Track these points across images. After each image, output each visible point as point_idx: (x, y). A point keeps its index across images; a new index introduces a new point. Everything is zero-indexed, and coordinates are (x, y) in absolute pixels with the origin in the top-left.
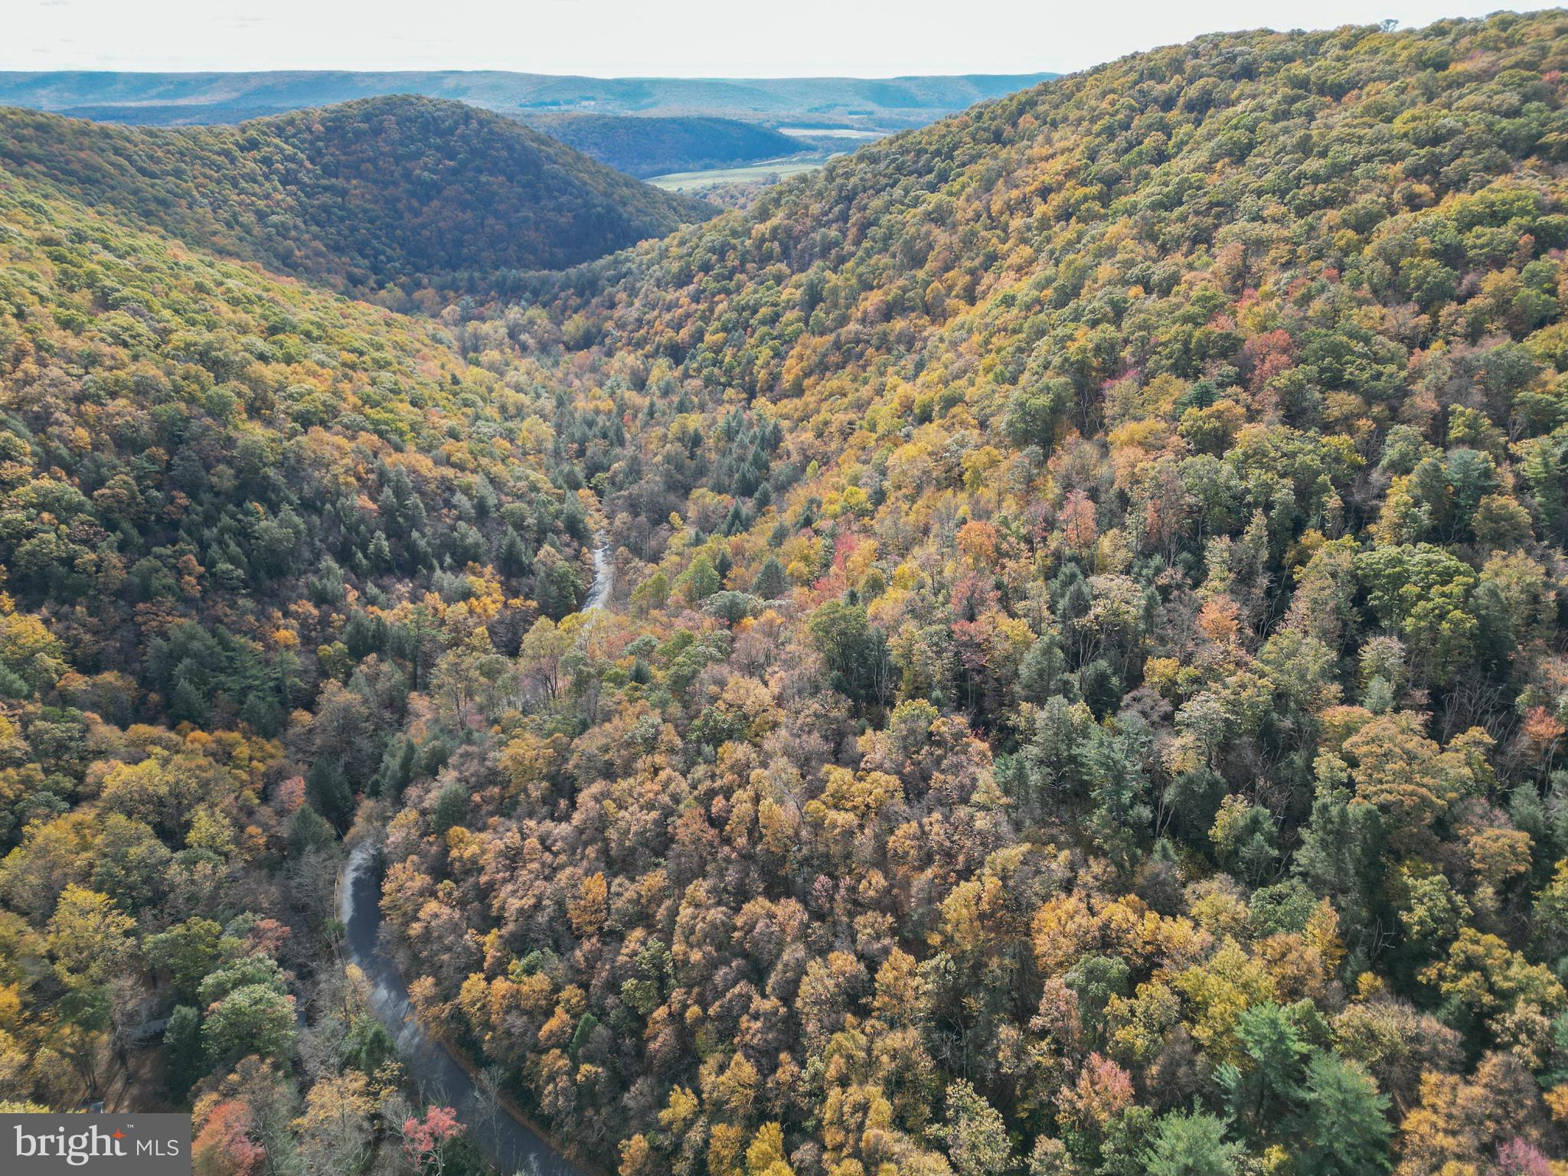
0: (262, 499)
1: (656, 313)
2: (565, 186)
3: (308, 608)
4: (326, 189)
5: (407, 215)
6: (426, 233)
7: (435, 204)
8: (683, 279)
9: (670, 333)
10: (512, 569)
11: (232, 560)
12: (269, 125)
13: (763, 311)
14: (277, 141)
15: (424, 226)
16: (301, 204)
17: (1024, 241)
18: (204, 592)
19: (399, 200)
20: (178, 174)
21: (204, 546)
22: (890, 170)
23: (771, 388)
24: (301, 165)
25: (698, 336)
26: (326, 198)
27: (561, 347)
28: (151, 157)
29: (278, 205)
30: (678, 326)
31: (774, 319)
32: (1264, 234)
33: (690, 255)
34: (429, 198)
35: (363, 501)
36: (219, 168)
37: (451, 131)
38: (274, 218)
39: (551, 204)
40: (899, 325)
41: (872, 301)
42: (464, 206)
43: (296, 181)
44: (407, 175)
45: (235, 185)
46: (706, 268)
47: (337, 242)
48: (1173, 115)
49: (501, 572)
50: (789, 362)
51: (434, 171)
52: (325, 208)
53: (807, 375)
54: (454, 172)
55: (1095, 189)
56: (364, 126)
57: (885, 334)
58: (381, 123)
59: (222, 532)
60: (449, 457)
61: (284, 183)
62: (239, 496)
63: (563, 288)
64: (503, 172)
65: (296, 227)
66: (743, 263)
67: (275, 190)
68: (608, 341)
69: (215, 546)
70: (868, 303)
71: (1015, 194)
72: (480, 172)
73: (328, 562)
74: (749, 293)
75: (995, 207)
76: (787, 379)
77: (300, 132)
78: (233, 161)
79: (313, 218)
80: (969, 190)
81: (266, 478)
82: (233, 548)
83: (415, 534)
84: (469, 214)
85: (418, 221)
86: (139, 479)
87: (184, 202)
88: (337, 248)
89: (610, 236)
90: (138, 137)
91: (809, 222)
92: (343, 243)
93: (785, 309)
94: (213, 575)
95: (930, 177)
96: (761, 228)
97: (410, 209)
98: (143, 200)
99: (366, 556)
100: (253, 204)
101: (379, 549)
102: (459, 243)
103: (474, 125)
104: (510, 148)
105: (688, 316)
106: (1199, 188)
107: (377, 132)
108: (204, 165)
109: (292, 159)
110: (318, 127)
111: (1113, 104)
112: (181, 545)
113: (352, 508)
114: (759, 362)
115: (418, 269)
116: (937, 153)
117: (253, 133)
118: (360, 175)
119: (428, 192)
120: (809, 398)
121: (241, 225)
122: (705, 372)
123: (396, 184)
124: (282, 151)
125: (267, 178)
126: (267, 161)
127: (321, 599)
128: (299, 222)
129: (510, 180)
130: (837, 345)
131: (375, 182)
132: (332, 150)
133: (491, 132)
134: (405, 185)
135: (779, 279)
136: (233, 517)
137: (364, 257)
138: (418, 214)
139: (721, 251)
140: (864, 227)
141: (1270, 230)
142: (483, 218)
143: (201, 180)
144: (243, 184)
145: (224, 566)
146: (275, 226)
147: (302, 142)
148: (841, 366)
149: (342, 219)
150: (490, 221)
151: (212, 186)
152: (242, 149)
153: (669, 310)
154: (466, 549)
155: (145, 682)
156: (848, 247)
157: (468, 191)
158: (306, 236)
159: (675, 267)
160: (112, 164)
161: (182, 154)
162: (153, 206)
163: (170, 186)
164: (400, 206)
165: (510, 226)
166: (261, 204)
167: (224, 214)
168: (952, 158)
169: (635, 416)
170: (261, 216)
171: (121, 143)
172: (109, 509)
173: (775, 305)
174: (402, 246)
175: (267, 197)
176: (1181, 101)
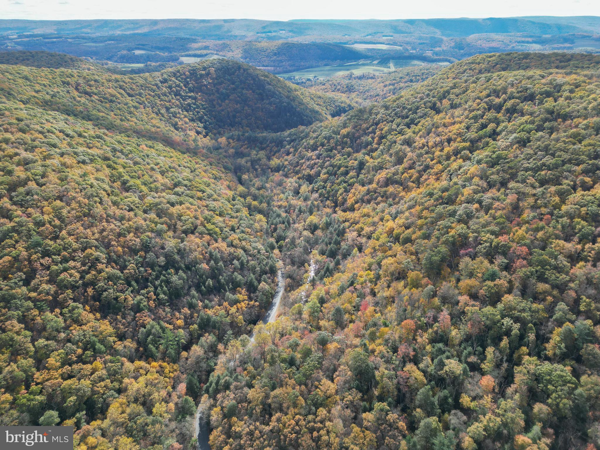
0: (173, 267)
1: (303, 161)
2: (273, 95)
3: (186, 311)
4: (190, 97)
5: (217, 106)
6: (223, 113)
7: (227, 101)
8: (314, 148)
9: (308, 171)
10: (251, 288)
11: (165, 293)
12: (171, 72)
13: (342, 169)
14: (173, 79)
15: (223, 110)
16: (181, 103)
17: (439, 162)
18: (156, 306)
19: (214, 100)
20: (140, 94)
21: (156, 288)
22: (392, 115)
23: (343, 204)
24: (182, 88)
25: (318, 174)
26: (189, 101)
27: (270, 170)
28: (131, 88)
29: (173, 104)
30: (312, 168)
31: (346, 173)
32: (527, 191)
33: (317, 138)
34: (225, 99)
35: (204, 266)
36: (154, 91)
37: (233, 73)
38: (172, 110)
39: (267, 102)
40: (391, 189)
41: (382, 175)
42: (237, 102)
43: (180, 95)
44: (218, 91)
45: (159, 97)
46: (323, 145)
47: (192, 118)
48: (500, 116)
49: (248, 291)
50: (350, 195)
51: (226, 89)
52: (189, 105)
53: (356, 202)
54: (234, 89)
55: (468, 144)
56: (203, 72)
57: (386, 191)
58: (209, 71)
59: (161, 282)
60: (232, 242)
61: (175, 95)
62: (166, 267)
63: (271, 143)
64: (252, 89)
65: (179, 113)
66: (336, 145)
67: (172, 98)
68: (286, 169)
69: (159, 288)
70: (380, 176)
71: (438, 139)
72: (243, 89)
73: (194, 292)
74: (338, 159)
75: (430, 144)
76: (349, 202)
77: (181, 75)
78: (158, 88)
79: (185, 109)
80: (421, 133)
81: (174, 259)
82: (165, 288)
83: (221, 277)
84: (239, 106)
85: (221, 108)
86: (137, 265)
87: (142, 106)
88: (192, 120)
89: (288, 114)
90: (127, 80)
91: (361, 132)
92: (195, 118)
93: (350, 169)
94: (158, 299)
95: (407, 120)
96: (344, 131)
97: (218, 104)
98: (129, 107)
99: (205, 287)
100: (165, 105)
101: (209, 284)
102: (234, 117)
103: (242, 71)
104: (254, 79)
105: (315, 164)
106: (505, 159)
107: (208, 74)
108: (149, 90)
109: (178, 86)
110: (187, 73)
111: (478, 104)
112: (149, 289)
113: (201, 268)
114: (339, 193)
115: (220, 127)
116: (410, 110)
117: (165, 76)
118: (201, 91)
119: (224, 97)
120: (356, 215)
121: (161, 114)
122: (320, 191)
123: (213, 94)
124: (175, 83)
125: (170, 93)
126: (170, 87)
127: (191, 306)
128: (180, 111)
129: (253, 92)
130: (368, 192)
131: (206, 94)
132: (192, 82)
133: (247, 73)
134: (217, 95)
135: (349, 154)
136: (164, 276)
137: (201, 123)
138: (220, 106)
139: (329, 138)
140: (382, 137)
141: (529, 190)
142: (243, 107)
143: (148, 96)
144: (162, 97)
145: (162, 296)
146: (172, 113)
147: (182, 79)
148: (369, 202)
149: (194, 109)
150: (246, 108)
151: (152, 98)
152: (161, 82)
153: (308, 160)
154: (237, 282)
155: (139, 343)
156: (375, 146)
157: (238, 96)
158: (182, 116)
159: (312, 142)
160: (119, 93)
161: (142, 86)
162: (132, 109)
163: (138, 100)
164: (215, 103)
165: (253, 110)
166: (167, 104)
167: (155, 110)
168: (416, 113)
169: (294, 210)
170: (168, 109)
171: (122, 84)
172: (128, 277)
173: (347, 167)
174: (215, 118)
175: (170, 101)
176: (504, 108)
